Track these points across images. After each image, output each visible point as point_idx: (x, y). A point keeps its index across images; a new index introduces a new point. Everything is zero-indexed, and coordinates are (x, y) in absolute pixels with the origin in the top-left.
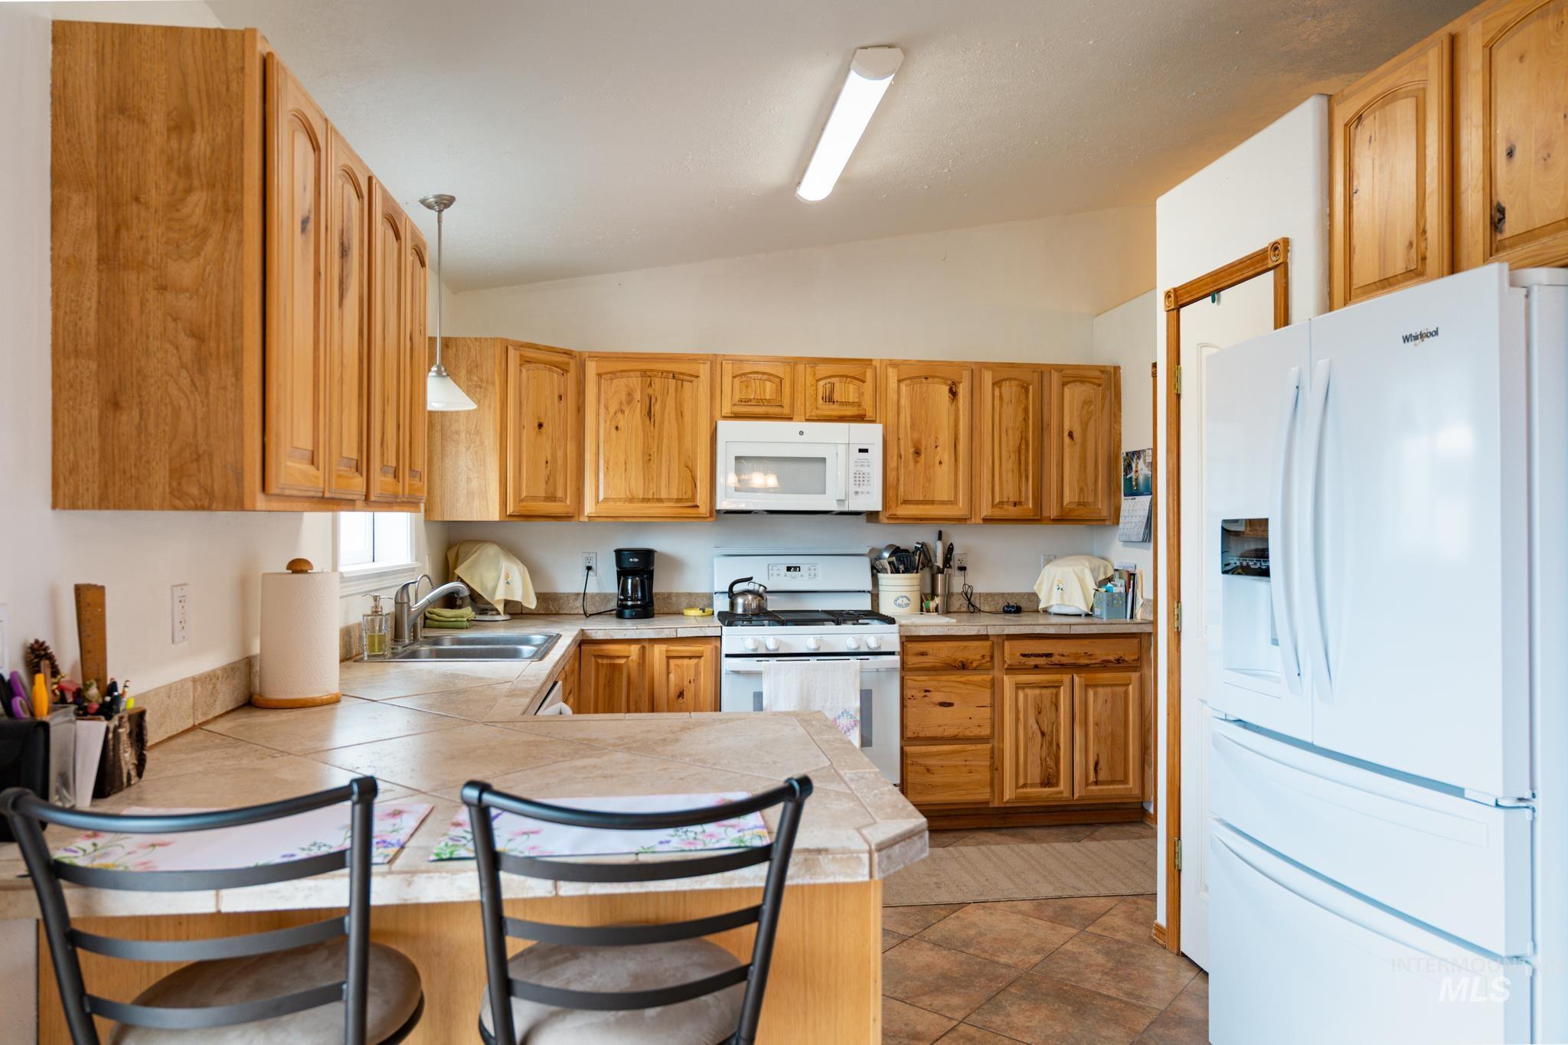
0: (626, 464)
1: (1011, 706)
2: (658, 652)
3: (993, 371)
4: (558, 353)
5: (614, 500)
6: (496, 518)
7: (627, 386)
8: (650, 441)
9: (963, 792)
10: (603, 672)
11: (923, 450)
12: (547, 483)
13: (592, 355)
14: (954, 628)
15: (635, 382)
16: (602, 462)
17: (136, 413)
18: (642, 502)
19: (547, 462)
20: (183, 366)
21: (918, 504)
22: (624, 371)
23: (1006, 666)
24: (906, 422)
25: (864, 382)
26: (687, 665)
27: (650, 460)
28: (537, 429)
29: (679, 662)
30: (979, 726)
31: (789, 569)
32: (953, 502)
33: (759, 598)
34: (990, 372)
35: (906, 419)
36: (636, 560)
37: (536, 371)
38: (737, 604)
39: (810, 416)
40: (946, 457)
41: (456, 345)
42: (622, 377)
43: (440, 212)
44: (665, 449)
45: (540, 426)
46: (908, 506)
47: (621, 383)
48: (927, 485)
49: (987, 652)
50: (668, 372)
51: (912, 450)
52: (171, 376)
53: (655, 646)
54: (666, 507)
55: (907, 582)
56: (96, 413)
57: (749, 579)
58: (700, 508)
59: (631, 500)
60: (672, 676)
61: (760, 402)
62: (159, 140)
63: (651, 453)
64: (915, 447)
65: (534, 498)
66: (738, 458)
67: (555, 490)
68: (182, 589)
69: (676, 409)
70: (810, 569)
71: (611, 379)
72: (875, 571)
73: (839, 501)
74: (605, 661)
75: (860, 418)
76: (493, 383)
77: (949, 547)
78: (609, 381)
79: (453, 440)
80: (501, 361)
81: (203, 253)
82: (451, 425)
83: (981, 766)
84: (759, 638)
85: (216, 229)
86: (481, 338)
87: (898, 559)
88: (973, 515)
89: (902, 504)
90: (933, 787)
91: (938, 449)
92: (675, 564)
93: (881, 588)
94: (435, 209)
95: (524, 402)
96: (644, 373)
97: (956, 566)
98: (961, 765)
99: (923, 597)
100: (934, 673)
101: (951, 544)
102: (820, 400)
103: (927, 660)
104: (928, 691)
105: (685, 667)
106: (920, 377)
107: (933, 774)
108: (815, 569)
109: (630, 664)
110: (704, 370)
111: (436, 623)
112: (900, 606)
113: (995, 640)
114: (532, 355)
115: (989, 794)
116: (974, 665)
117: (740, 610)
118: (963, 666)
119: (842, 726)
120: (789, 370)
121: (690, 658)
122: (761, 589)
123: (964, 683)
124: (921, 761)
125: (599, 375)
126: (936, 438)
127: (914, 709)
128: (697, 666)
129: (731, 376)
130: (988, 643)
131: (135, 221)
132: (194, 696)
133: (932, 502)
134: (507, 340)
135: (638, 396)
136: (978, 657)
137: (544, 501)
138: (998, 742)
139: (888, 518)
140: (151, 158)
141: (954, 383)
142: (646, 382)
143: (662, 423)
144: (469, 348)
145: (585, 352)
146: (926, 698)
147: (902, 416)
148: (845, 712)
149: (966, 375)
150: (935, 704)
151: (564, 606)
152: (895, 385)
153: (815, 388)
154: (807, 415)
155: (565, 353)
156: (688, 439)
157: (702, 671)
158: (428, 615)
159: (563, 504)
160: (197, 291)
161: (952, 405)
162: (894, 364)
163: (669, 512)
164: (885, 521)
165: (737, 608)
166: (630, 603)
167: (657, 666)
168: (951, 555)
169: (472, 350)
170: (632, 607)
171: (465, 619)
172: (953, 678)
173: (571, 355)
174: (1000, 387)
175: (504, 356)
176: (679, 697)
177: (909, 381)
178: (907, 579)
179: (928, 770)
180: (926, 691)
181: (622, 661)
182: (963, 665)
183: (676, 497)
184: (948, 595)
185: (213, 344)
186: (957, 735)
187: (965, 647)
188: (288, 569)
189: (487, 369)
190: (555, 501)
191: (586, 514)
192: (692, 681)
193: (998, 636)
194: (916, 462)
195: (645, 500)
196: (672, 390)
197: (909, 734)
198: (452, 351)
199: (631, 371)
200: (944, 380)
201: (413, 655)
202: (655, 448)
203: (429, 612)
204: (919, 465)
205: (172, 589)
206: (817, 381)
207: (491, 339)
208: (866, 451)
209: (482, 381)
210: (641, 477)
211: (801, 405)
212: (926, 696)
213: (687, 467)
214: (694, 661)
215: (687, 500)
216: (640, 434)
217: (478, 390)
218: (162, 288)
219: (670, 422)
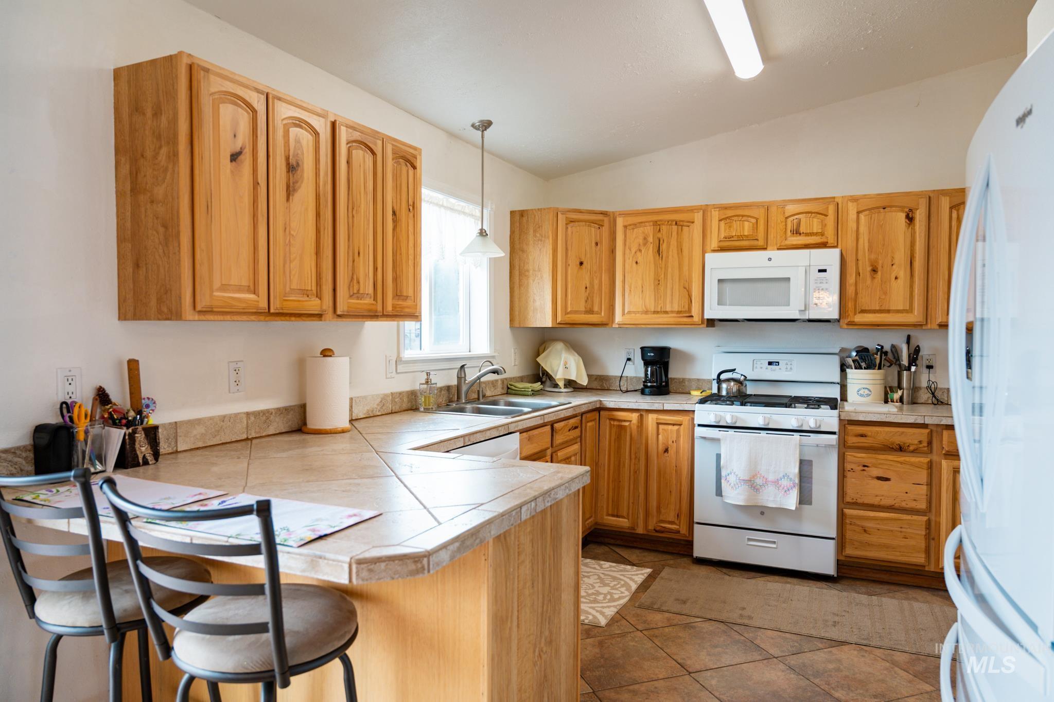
0: (642, 287)
1: (948, 487)
2: (651, 419)
3: (950, 197)
4: (596, 213)
5: (634, 312)
6: (550, 325)
7: (643, 233)
8: (659, 270)
9: (898, 554)
10: (614, 430)
11: (880, 268)
12: (586, 301)
13: (621, 213)
14: (892, 415)
15: (649, 230)
16: (627, 286)
17: (144, 269)
18: (653, 313)
19: (586, 288)
20: (160, 243)
21: (875, 313)
22: (642, 223)
23: (944, 452)
24: (864, 246)
25: (826, 216)
26: (671, 430)
27: (659, 284)
28: (579, 266)
29: (666, 427)
30: (915, 500)
31: (770, 363)
32: (910, 310)
33: (739, 385)
34: (948, 198)
35: (864, 243)
36: (652, 354)
37: (578, 227)
38: (722, 388)
39: (780, 246)
40: (903, 273)
41: (527, 214)
42: (640, 227)
43: (483, 131)
44: (669, 276)
45: (581, 263)
46: (866, 315)
47: (639, 231)
48: (883, 297)
49: (925, 439)
50: (672, 221)
51: (869, 269)
52: (156, 249)
53: (650, 415)
54: (670, 317)
55: (871, 377)
56: (131, 270)
57: (733, 370)
58: (694, 318)
59: (646, 312)
60: (660, 436)
61: (741, 238)
62: (149, 122)
63: (660, 278)
64: (872, 266)
65: (576, 312)
66: (720, 281)
67: (593, 306)
68: (237, 364)
69: (677, 247)
70: (787, 364)
71: (633, 229)
72: (843, 368)
73: (800, 311)
74: (616, 423)
75: (824, 245)
76: (548, 237)
77: (916, 348)
78: (631, 230)
79: (526, 276)
80: (553, 222)
81: (166, 181)
82: (524, 266)
83: (918, 534)
84: (722, 414)
85: (170, 166)
86: (541, 209)
87: (861, 358)
88: (929, 321)
89: (859, 313)
90: (869, 545)
91: (894, 266)
92: (687, 357)
93: (849, 381)
94: (480, 130)
95: (569, 248)
96: (655, 223)
97: (925, 365)
98: (897, 531)
99: (888, 389)
100: (874, 452)
101: (918, 346)
102: (789, 233)
103: (865, 441)
104: (867, 466)
105: (670, 431)
106: (878, 208)
107: (870, 534)
108: (791, 364)
109: (632, 426)
110: (698, 217)
111: (514, 391)
112: (861, 395)
113: (934, 428)
114: (575, 217)
115: (924, 559)
116: (911, 448)
117: (724, 393)
118: (901, 449)
119: (782, 486)
120: (763, 211)
121: (674, 425)
122: (742, 378)
123: (901, 463)
124: (858, 522)
125: (625, 227)
126: (893, 257)
127: (853, 480)
128: (678, 431)
129: (717, 219)
130: (926, 431)
131: (142, 167)
132: (247, 423)
133: (888, 311)
134: (558, 208)
135: (651, 239)
136: (916, 442)
137: (584, 314)
138: (936, 516)
139: (847, 324)
140: (147, 132)
141: (911, 210)
142: (657, 229)
143: (667, 257)
144: (535, 216)
145: (616, 212)
146: (864, 472)
147: (861, 241)
148: (786, 476)
149: (923, 204)
150: (873, 478)
151: (613, 385)
152: (855, 216)
153: (784, 224)
154: (778, 245)
155: (602, 213)
156: (686, 268)
157: (682, 434)
158: (509, 386)
159: (599, 316)
160: (164, 201)
161: (908, 228)
162: (854, 199)
163: (672, 320)
164: (845, 326)
165: (722, 391)
166: (649, 384)
167: (650, 428)
168: (917, 355)
169: (537, 217)
170: (651, 387)
171: (530, 390)
172: (890, 457)
173: (606, 214)
174: (958, 211)
175: (555, 219)
176: (665, 452)
177: (867, 212)
178: (870, 374)
179: (865, 531)
180: (864, 466)
181: (627, 424)
182: (901, 447)
183: (677, 310)
184: (915, 389)
185: (170, 230)
186: (893, 505)
187: (903, 432)
188: (321, 354)
189: (545, 229)
190: (593, 314)
191: (616, 322)
192: (674, 442)
193: (938, 425)
194: (873, 278)
195: (655, 312)
196: (674, 234)
197: (848, 499)
198: (525, 219)
199: (647, 222)
200: (901, 208)
201: (462, 410)
202: (663, 276)
203: (510, 385)
204: (876, 281)
205: (228, 364)
206: (787, 218)
207: (547, 208)
208: (825, 271)
209: (542, 237)
210: (653, 297)
211: (774, 237)
212: (864, 470)
213: (685, 288)
214: (676, 427)
215: (685, 312)
216: (652, 266)
217: (540, 242)
218: (152, 202)
219: (673, 256)
